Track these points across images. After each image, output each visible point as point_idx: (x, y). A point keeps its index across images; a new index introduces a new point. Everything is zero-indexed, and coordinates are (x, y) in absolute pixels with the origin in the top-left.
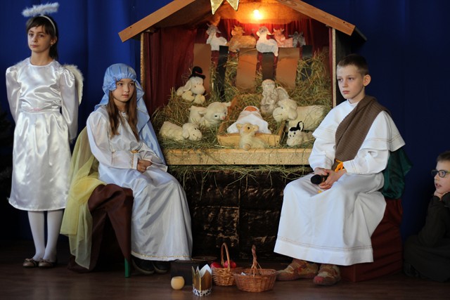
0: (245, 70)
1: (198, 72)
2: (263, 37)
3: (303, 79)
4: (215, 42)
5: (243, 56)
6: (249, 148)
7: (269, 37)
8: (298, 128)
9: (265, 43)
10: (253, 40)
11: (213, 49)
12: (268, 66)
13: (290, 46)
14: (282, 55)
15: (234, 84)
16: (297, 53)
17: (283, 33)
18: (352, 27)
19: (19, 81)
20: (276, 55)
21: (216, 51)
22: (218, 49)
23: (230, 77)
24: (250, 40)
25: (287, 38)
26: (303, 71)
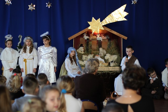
0: (94, 45)
1: (82, 45)
2: (98, 36)
3: (109, 47)
4: (86, 37)
7: (100, 36)
9: (99, 38)
10: (96, 37)
11: (85, 39)
13: (105, 38)
14: (103, 41)
15: (91, 49)
17: (104, 35)
19: (41, 51)
20: (102, 41)
22: (86, 39)
24: (95, 37)
25: (105, 36)
26: (109, 45)
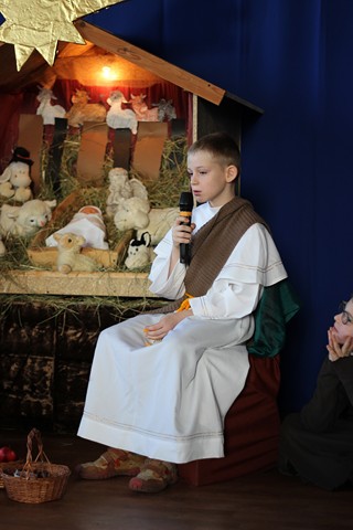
0: (89, 153)
1: (22, 156)
2: (116, 105)
3: (171, 167)
4: (49, 112)
5: (88, 133)
6: (70, 270)
7: (125, 106)
8: (143, 242)
9: (119, 115)
10: (103, 109)
11: (46, 122)
12: (122, 148)
13: (154, 119)
14: (143, 133)
15: (73, 172)
16: (164, 130)
17: (145, 100)
18: (222, 92)
20: (135, 132)
21: (50, 125)
22: (53, 123)
23: (67, 163)
24: (98, 110)
25: (150, 108)
26: (171, 156)
